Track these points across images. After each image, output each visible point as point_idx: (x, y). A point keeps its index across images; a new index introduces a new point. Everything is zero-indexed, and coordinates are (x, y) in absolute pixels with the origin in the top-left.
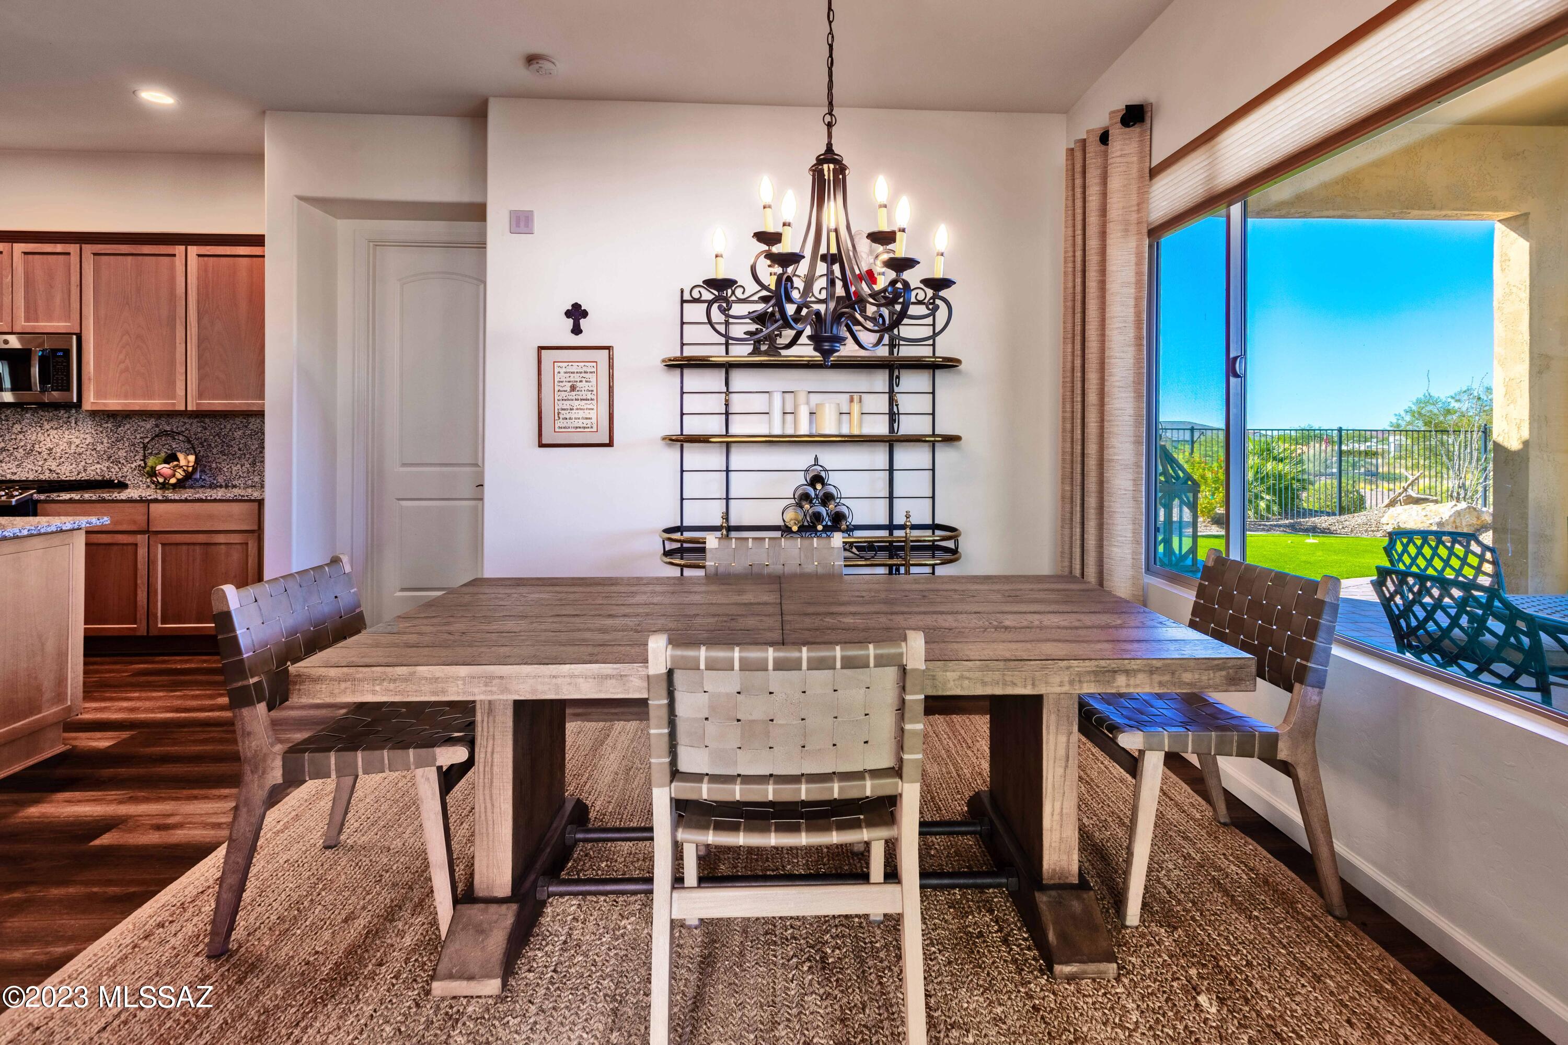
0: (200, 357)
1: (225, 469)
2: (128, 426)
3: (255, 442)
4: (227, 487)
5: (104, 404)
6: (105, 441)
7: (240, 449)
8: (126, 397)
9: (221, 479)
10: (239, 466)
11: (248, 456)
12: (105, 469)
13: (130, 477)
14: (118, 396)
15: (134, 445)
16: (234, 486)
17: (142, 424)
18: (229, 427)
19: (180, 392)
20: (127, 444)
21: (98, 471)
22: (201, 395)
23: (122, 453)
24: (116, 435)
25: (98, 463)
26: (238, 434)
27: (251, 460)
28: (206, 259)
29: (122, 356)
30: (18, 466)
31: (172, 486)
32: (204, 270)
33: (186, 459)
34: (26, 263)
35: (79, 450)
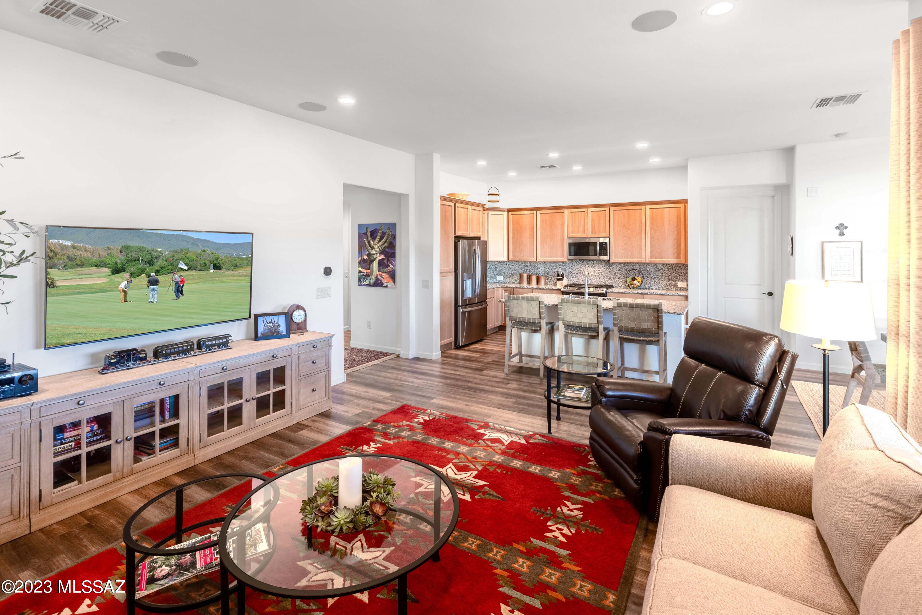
0: (651, 244)
1: (646, 283)
4: (649, 289)
5: (618, 260)
6: (605, 272)
7: (654, 276)
8: (625, 258)
9: (647, 286)
10: (653, 281)
11: (657, 278)
12: (606, 281)
13: (614, 284)
14: (621, 258)
16: (652, 289)
17: (618, 266)
18: (649, 267)
19: (644, 256)
21: (604, 282)
22: (651, 257)
23: (612, 276)
24: (607, 270)
26: (653, 270)
27: (658, 280)
28: (653, 210)
29: (623, 244)
30: (578, 279)
31: (634, 288)
32: (652, 214)
33: (639, 279)
34: (592, 214)
35: (597, 274)
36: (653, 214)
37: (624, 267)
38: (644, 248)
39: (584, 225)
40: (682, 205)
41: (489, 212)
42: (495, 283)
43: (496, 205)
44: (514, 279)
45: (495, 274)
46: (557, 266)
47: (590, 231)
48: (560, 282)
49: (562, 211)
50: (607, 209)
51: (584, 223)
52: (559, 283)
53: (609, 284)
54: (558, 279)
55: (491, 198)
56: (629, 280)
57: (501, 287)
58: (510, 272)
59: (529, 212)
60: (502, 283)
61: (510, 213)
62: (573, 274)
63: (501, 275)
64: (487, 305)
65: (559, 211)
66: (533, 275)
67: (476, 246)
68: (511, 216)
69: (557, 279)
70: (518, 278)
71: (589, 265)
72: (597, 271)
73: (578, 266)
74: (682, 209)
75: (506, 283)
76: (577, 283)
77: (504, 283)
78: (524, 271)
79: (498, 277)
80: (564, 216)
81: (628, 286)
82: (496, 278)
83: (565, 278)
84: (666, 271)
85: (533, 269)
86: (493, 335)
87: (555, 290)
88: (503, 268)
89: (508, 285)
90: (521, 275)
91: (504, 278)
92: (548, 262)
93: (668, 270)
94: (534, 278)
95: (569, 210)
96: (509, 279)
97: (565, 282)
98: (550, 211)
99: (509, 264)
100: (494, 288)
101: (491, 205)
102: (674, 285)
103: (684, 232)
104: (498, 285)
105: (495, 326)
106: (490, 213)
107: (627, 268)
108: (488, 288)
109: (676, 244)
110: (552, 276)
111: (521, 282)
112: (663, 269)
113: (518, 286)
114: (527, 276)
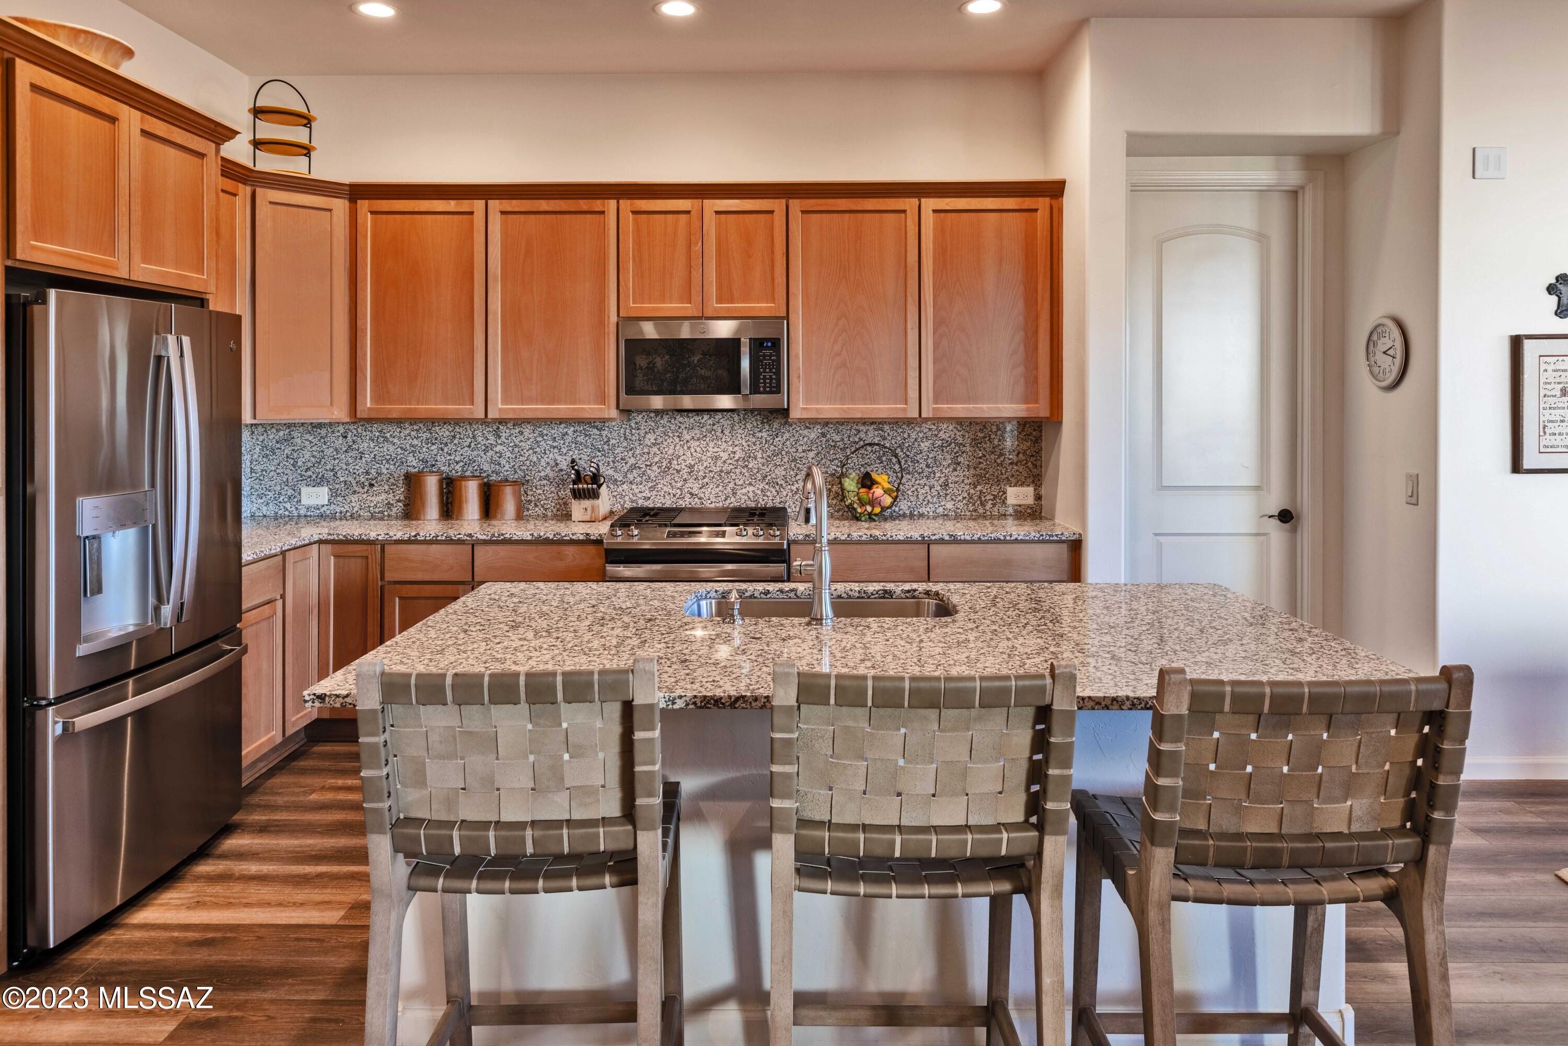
0: (936, 346)
1: (910, 493)
2: (787, 435)
3: (948, 457)
5: (817, 410)
6: (759, 455)
7: (928, 466)
8: (842, 400)
10: (927, 488)
11: (938, 475)
12: (759, 492)
13: (790, 502)
14: (831, 400)
15: (795, 460)
17: (806, 432)
18: (914, 436)
19: (913, 394)
20: (786, 460)
21: (751, 495)
22: (937, 398)
23: (780, 472)
24: (772, 448)
25: (750, 484)
26: (925, 445)
27: (942, 480)
28: (942, 215)
29: (837, 348)
30: (652, 489)
31: (871, 517)
32: (940, 230)
33: (883, 479)
34: (719, 225)
35: (726, 467)
36: (943, 231)
37: (823, 435)
38: (913, 362)
39: (689, 267)
40: (1043, 203)
41: (259, 191)
42: (291, 518)
43: (295, 166)
44: (379, 498)
45: (292, 477)
46: (569, 439)
47: (713, 291)
48: (587, 503)
49: (597, 205)
50: (777, 205)
51: (689, 259)
52: (578, 509)
53: (770, 504)
54: (578, 495)
55: (269, 130)
56: (850, 484)
57: (320, 542)
58: (360, 467)
59: (452, 205)
60: (322, 516)
61: (364, 205)
62: (634, 467)
63: (320, 481)
64: (245, 650)
65: (583, 204)
66: (463, 478)
67: (171, 339)
68: (367, 221)
69: (573, 491)
70: (400, 492)
71: (696, 432)
72: (725, 456)
73: (651, 438)
74: (1042, 217)
75: (343, 517)
76: (649, 504)
77: (333, 517)
78: (424, 461)
79: (305, 490)
80: (604, 227)
81: (851, 508)
82: (295, 497)
83: (604, 490)
84: (968, 449)
85: (467, 452)
86: (277, 780)
87: (572, 542)
88: (329, 452)
89: (353, 530)
90: (413, 482)
91: (334, 494)
92: (528, 421)
93: (976, 442)
94: (471, 492)
95: (625, 204)
96: (354, 498)
97: (605, 502)
98: (544, 205)
99: (359, 435)
100: (283, 553)
101: (269, 163)
102: (995, 497)
103: (1047, 304)
104: (310, 533)
105: (290, 731)
106: (266, 195)
107: (837, 438)
108: (246, 556)
109: (1022, 347)
110: (546, 478)
111: (411, 511)
112: (960, 440)
113: (398, 531)
114: (441, 481)
